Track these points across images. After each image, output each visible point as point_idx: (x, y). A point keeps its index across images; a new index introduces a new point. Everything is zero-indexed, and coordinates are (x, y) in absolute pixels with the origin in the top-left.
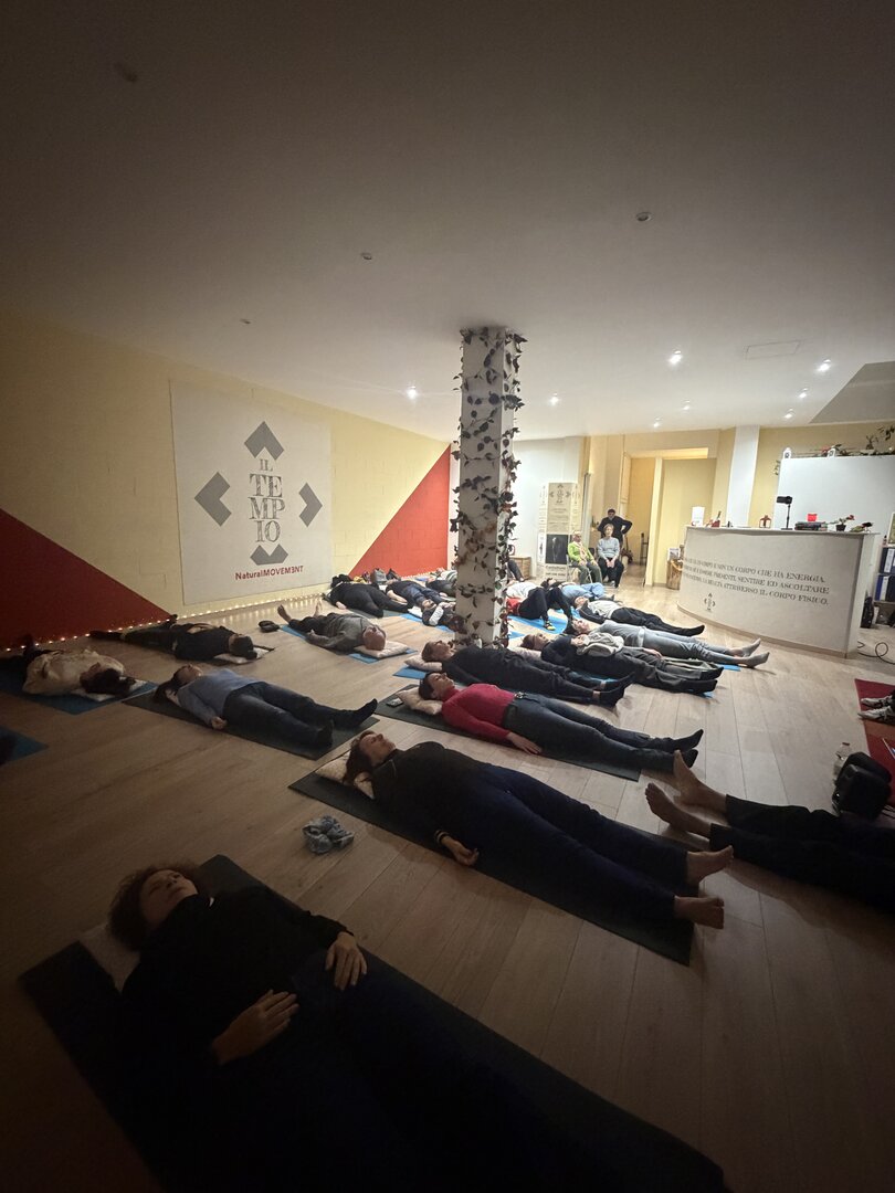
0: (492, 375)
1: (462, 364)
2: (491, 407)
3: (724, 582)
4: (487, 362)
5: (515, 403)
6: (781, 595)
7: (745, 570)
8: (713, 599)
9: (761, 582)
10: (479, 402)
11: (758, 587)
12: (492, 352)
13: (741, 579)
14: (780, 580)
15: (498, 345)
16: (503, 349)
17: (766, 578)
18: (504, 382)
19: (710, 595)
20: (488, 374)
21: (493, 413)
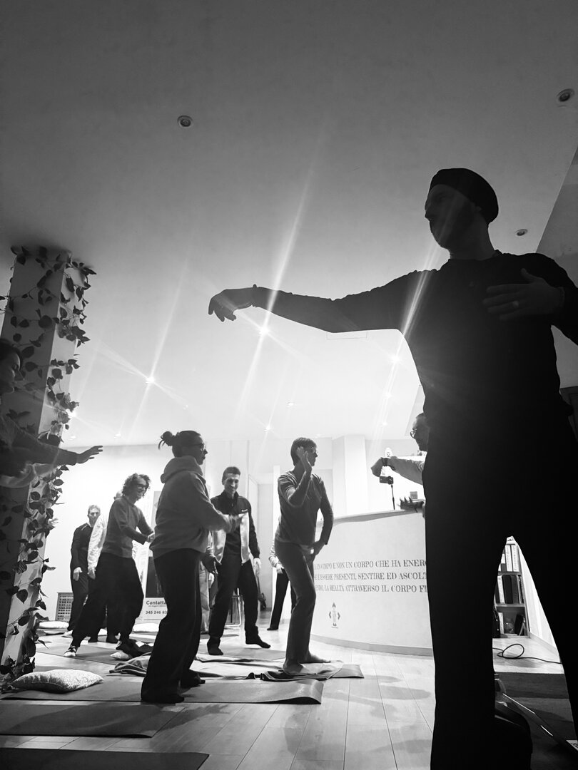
0: (45, 295)
1: (10, 284)
2: (40, 331)
3: (345, 583)
4: (41, 283)
5: (77, 335)
6: (403, 589)
7: (363, 565)
8: (337, 610)
9: (380, 576)
10: (25, 324)
11: (379, 583)
12: (49, 273)
13: (361, 576)
14: (399, 570)
15: (57, 267)
16: (63, 272)
17: (385, 570)
18: (60, 305)
19: (334, 605)
20: (40, 293)
21: (41, 338)
